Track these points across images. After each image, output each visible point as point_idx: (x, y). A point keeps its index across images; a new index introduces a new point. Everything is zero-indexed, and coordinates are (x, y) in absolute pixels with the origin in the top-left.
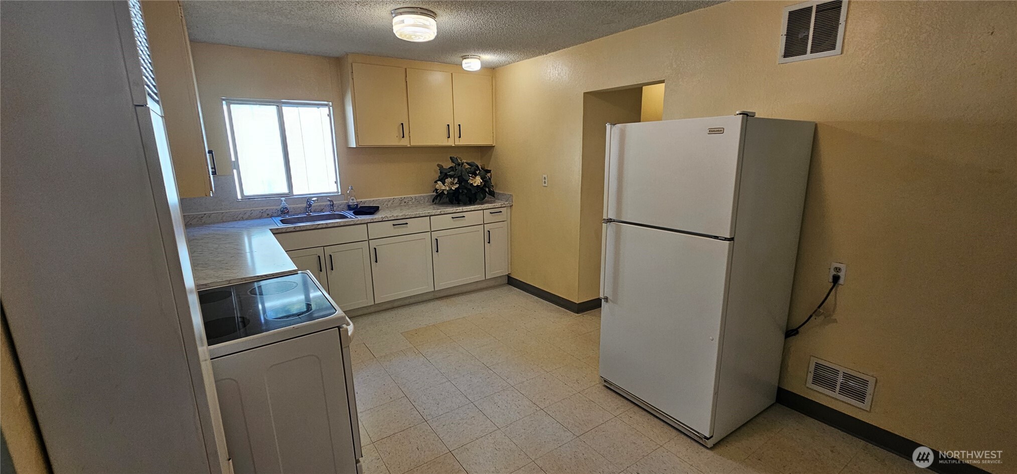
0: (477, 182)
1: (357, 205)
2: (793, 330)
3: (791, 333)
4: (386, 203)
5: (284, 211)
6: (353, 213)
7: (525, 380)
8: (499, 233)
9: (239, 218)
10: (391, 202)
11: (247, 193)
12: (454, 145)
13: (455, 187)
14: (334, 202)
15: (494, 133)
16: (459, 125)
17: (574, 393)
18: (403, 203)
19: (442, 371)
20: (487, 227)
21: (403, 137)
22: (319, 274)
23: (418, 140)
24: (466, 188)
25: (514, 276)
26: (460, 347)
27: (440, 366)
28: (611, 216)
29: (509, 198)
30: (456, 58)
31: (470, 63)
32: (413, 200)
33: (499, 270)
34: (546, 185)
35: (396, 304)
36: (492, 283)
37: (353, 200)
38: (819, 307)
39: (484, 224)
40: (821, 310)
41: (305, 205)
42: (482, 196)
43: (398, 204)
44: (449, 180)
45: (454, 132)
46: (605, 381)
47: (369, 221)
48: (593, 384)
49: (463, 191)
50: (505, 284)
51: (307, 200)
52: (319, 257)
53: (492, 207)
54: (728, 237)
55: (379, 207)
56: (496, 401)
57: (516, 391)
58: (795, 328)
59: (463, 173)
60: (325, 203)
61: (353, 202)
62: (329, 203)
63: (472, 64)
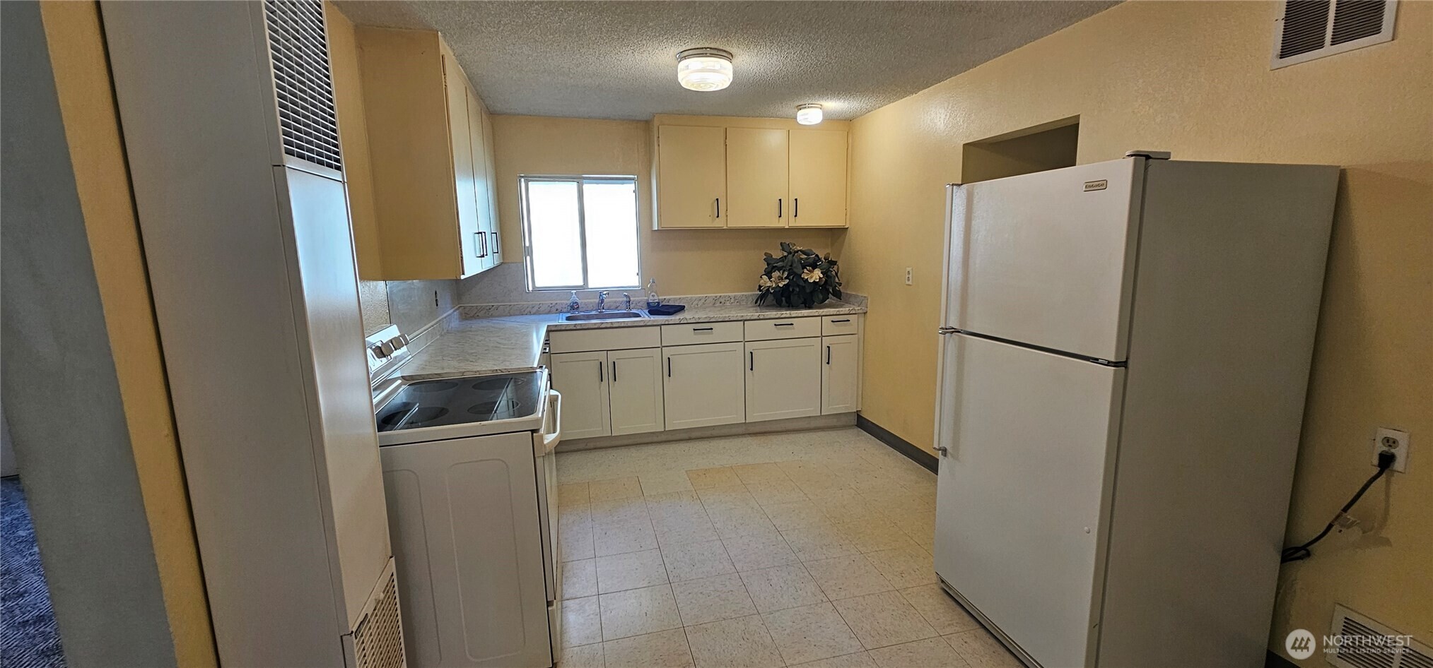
0: (814, 278)
1: (658, 303)
2: (1298, 549)
3: (1293, 553)
4: (696, 302)
5: (574, 307)
6: (649, 312)
7: (824, 557)
8: (844, 351)
9: (526, 312)
10: (703, 301)
11: (539, 284)
12: (787, 227)
13: (784, 283)
14: (631, 299)
15: (848, 210)
16: (796, 200)
17: (889, 589)
18: (718, 303)
19: (716, 526)
20: (826, 341)
21: (718, 217)
22: (600, 384)
23: (736, 221)
24: (798, 286)
25: (864, 415)
26: (753, 500)
27: (717, 520)
28: (953, 323)
29: (862, 301)
30: (787, 109)
31: (807, 114)
32: (732, 301)
33: (844, 404)
34: (910, 283)
35: (694, 435)
36: (834, 422)
37: (653, 296)
38: (1345, 509)
39: (822, 336)
40: (1349, 516)
41: (597, 301)
42: (821, 297)
43: (711, 305)
44: (776, 274)
45: (788, 209)
46: (943, 581)
47: (663, 323)
48: (925, 582)
49: (793, 290)
50: (853, 425)
51: (600, 294)
52: (601, 363)
53: (835, 313)
54: (1113, 359)
55: (684, 306)
56: (770, 578)
57: (805, 570)
58: (1302, 544)
59: (794, 265)
60: (621, 299)
61: (654, 298)
62: (625, 299)
63: (811, 116)
